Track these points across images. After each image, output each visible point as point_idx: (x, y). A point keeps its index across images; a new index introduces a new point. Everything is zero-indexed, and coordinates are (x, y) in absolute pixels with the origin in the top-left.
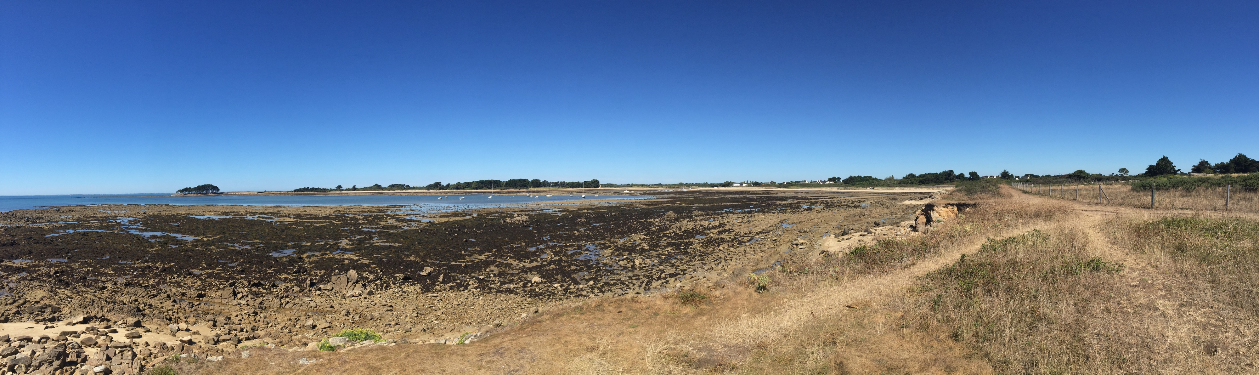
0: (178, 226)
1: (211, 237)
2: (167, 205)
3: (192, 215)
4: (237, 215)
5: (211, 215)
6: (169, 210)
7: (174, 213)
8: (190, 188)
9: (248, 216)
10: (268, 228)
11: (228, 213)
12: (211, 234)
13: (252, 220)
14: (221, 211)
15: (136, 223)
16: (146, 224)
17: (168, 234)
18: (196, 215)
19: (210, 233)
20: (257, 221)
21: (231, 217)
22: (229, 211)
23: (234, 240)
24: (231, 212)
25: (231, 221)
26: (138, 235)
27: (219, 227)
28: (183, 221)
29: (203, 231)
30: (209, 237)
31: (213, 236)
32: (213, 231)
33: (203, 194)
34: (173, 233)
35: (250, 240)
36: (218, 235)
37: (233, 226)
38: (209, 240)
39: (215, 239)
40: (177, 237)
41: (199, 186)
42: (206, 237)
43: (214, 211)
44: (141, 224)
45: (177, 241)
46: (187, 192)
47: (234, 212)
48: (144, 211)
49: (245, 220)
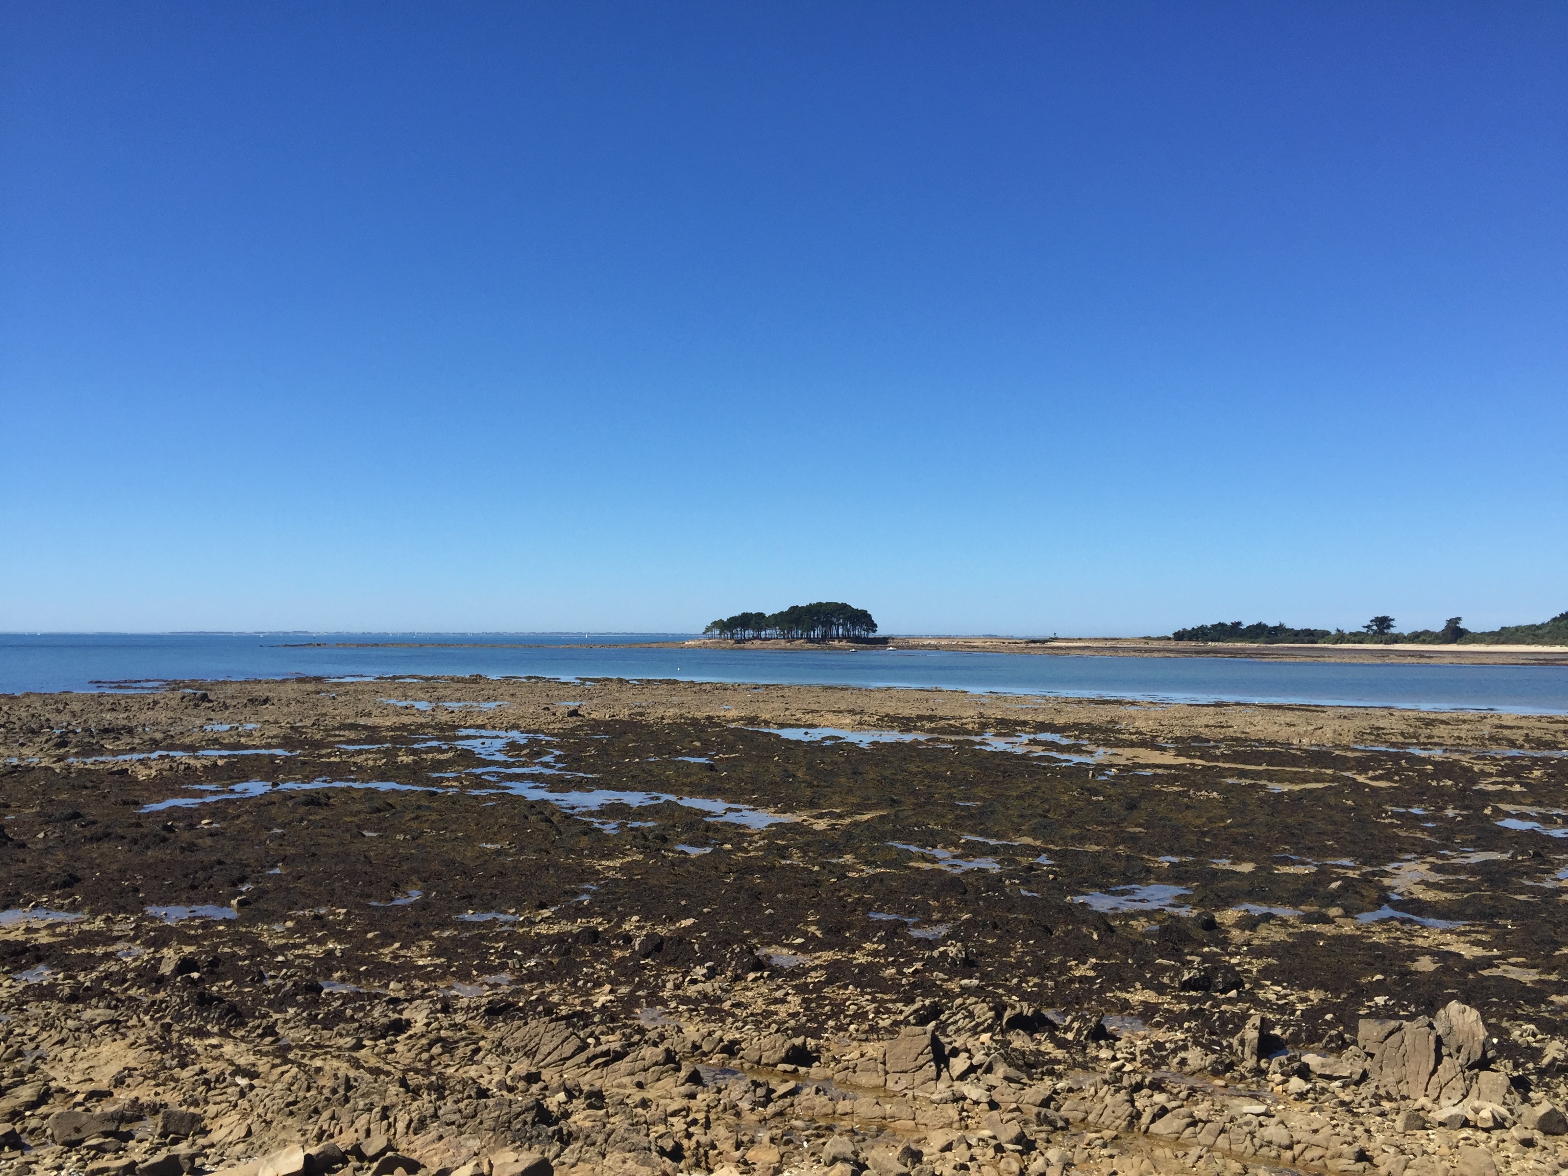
0: (711, 768)
1: (841, 816)
2: (669, 682)
3: (767, 723)
4: (943, 731)
5: (841, 726)
6: (675, 700)
7: (698, 715)
8: (760, 615)
9: (988, 736)
10: (1067, 790)
11: (909, 719)
12: (843, 804)
13: (1004, 753)
14: (883, 711)
15: (539, 754)
16: (578, 760)
17: (672, 798)
18: (782, 726)
19: (836, 798)
20: (1024, 757)
21: (922, 737)
22: (914, 713)
23: (933, 833)
24: (920, 718)
25: (919, 753)
26: (545, 802)
27: (871, 775)
28: (732, 750)
29: (808, 792)
30: (831, 815)
31: (850, 814)
32: (850, 791)
33: (810, 640)
34: (691, 794)
35: (996, 836)
36: (869, 808)
37: (928, 775)
38: (833, 827)
39: (856, 824)
40: (709, 814)
41: (794, 609)
42: (821, 816)
43: (852, 712)
44: (558, 759)
45: (708, 827)
46: (749, 633)
47: (931, 719)
48: (573, 705)
49: (975, 753)
